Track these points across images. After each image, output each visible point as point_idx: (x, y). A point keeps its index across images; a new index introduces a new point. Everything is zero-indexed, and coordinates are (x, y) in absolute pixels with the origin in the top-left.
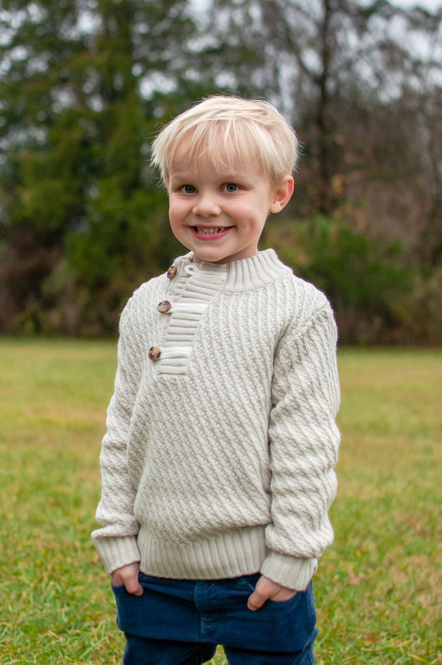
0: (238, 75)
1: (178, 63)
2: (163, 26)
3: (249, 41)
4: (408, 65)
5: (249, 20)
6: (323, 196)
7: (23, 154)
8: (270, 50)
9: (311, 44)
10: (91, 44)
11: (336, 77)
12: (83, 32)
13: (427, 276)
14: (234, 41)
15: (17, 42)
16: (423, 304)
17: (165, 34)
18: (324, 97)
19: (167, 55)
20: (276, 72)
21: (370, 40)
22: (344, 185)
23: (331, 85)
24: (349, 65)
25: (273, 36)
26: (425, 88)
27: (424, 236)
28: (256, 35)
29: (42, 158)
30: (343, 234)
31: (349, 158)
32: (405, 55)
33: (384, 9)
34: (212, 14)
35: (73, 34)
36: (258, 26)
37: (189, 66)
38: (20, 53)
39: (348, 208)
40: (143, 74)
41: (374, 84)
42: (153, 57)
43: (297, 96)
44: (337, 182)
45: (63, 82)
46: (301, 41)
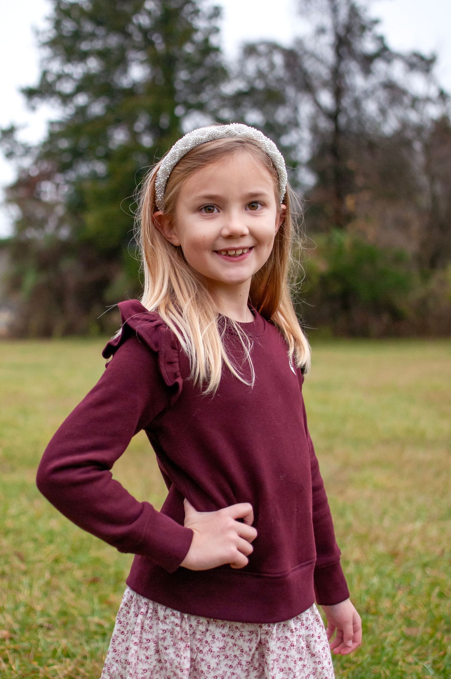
0: (265, 114)
1: (214, 104)
2: (200, 73)
3: (273, 84)
4: (406, 101)
5: (272, 66)
6: (338, 212)
7: (88, 185)
8: (291, 92)
9: (325, 84)
10: (141, 90)
11: (346, 113)
12: (134, 81)
13: (425, 277)
14: (259, 85)
15: (79, 89)
16: (423, 302)
17: (203, 81)
18: (337, 131)
19: (205, 97)
20: (296, 110)
21: (374, 80)
22: (357, 204)
23: (342, 120)
24: (357, 104)
25: (293, 80)
26: (422, 120)
27: (424, 245)
28: (279, 80)
29: (103, 187)
30: (356, 245)
31: (360, 181)
32: (404, 92)
33: (386, 53)
34: (242, 62)
35: (125, 82)
36: (280, 71)
37: (224, 106)
38: (81, 100)
39: (360, 223)
40: (186, 114)
41: (379, 119)
42: (192, 99)
43: (314, 129)
44: (350, 202)
45: (118, 122)
46: (316, 83)
